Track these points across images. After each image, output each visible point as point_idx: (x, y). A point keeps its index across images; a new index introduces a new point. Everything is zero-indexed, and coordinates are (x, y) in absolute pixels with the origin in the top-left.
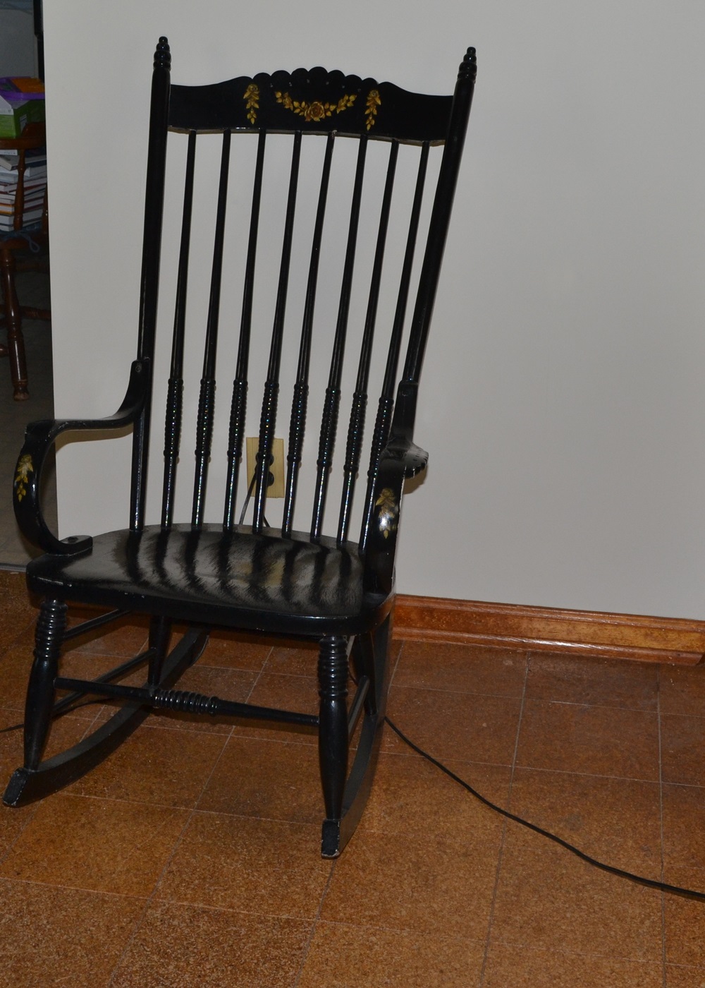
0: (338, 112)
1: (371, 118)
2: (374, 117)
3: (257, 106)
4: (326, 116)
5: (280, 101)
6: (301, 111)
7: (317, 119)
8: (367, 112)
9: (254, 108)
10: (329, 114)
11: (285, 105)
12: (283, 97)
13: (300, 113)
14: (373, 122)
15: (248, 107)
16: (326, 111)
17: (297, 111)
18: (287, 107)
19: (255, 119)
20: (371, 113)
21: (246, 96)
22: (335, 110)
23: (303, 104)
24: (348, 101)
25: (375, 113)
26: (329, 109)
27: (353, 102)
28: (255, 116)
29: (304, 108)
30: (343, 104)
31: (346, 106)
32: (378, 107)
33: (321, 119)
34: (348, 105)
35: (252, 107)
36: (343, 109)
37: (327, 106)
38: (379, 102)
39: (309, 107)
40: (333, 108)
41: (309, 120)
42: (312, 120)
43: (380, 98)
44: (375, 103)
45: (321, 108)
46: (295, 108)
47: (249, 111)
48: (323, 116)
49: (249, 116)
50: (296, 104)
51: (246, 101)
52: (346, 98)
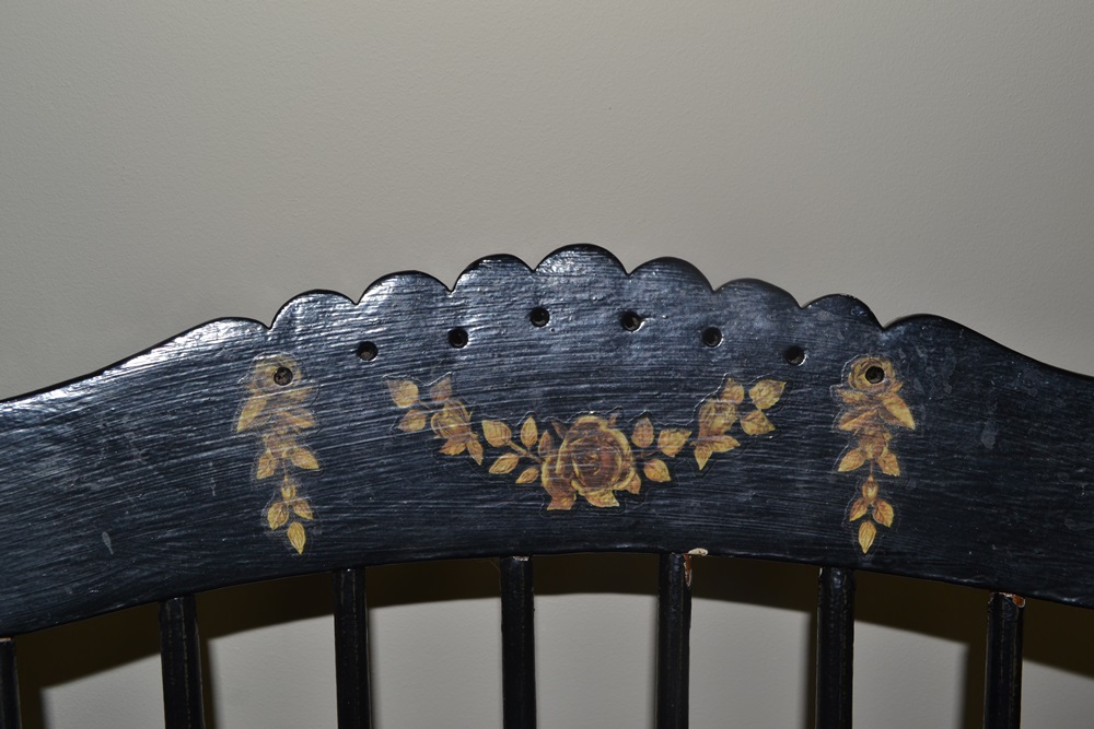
0: (701, 463)
1: (871, 492)
2: (890, 491)
3: (308, 461)
4: (647, 484)
5: (415, 425)
6: (524, 463)
7: (602, 499)
8: (848, 463)
9: (301, 474)
10: (658, 471)
11: (442, 442)
12: (427, 405)
13: (517, 472)
14: (887, 515)
15: (264, 470)
16: (642, 457)
17: (504, 464)
18: (452, 450)
19: (307, 526)
20: (869, 468)
21: (244, 420)
22: (687, 451)
23: (529, 429)
24: (746, 406)
25: (892, 467)
26: (654, 452)
27: (772, 413)
28: (304, 512)
29: (534, 449)
30: (720, 422)
31: (736, 430)
32: (904, 444)
33: (620, 495)
34: (749, 428)
35: (286, 469)
36: (726, 444)
37: (644, 435)
38: (905, 417)
39: (557, 442)
40: (672, 442)
41: (566, 504)
42: (581, 500)
43: (911, 399)
44: (883, 419)
45: (615, 443)
46: (492, 452)
47: (269, 492)
48: (632, 483)
49: (274, 517)
50: (495, 431)
51: (253, 444)
52: (735, 392)
